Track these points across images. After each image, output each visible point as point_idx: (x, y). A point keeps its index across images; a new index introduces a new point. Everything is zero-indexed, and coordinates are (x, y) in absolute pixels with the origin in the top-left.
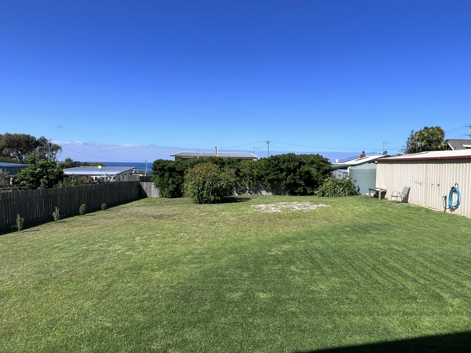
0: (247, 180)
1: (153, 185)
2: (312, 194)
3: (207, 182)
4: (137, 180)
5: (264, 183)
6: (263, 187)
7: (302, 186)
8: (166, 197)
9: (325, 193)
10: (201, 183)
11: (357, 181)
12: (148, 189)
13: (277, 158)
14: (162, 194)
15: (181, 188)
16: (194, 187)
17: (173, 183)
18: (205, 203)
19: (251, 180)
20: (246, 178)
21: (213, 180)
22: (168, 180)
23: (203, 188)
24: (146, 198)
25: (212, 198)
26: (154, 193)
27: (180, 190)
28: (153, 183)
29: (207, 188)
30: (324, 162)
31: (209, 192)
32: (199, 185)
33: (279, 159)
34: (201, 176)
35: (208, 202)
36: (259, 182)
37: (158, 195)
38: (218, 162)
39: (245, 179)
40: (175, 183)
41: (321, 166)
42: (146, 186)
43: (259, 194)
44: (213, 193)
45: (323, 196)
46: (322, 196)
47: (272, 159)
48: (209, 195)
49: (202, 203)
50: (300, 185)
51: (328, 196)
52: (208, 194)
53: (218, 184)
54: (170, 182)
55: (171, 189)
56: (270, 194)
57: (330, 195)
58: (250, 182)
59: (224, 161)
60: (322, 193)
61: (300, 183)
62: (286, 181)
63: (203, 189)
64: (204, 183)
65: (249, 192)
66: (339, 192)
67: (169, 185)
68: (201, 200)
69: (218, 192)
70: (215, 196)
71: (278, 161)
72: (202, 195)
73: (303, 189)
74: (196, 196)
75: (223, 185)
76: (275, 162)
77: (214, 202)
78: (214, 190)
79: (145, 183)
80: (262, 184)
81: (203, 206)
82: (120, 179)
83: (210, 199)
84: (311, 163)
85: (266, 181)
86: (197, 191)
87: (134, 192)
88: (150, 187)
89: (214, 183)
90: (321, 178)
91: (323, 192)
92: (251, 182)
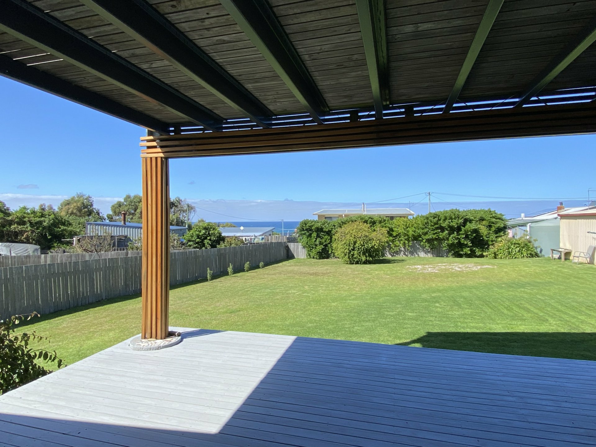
0: (401, 240)
1: (300, 245)
2: (482, 256)
3: (358, 242)
4: (285, 241)
5: (422, 243)
6: (420, 248)
7: (469, 247)
8: (313, 258)
9: (498, 255)
10: (352, 243)
11: (537, 240)
12: (295, 249)
13: (436, 215)
14: (309, 255)
15: (329, 249)
16: (345, 247)
17: (321, 243)
18: (356, 264)
19: (406, 240)
20: (400, 238)
21: (364, 240)
22: (315, 241)
23: (354, 248)
24: (294, 259)
25: (364, 258)
26: (301, 253)
27: (328, 251)
28: (300, 244)
29: (358, 249)
30: (496, 219)
31: (360, 253)
32: (349, 246)
33: (439, 216)
34: (351, 236)
35: (359, 263)
36: (416, 243)
37: (305, 257)
38: (367, 221)
39: (398, 239)
40: (323, 243)
41: (493, 223)
42: (293, 246)
43: (416, 256)
44: (364, 254)
45: (496, 258)
46: (493, 259)
47: (431, 217)
48: (360, 256)
49: (353, 264)
50: (466, 246)
51: (501, 258)
52: (359, 254)
53: (369, 244)
54: (317, 242)
55: (319, 250)
56: (430, 255)
57: (504, 257)
58: (404, 243)
59: (375, 220)
60: (493, 255)
61: (466, 243)
62: (448, 241)
63: (353, 250)
64: (355, 243)
65: (405, 254)
66: (515, 254)
67: (316, 245)
68: (353, 261)
69: (370, 252)
70: (366, 257)
71: (438, 219)
72: (353, 255)
73: (471, 250)
74: (347, 256)
75: (375, 245)
76: (434, 220)
77: (365, 263)
78: (365, 250)
79: (292, 244)
80: (420, 245)
81: (354, 266)
82: (268, 240)
83: (362, 259)
84: (480, 220)
85: (424, 242)
86: (348, 251)
87: (283, 253)
88: (298, 248)
89: (365, 243)
90: (493, 237)
91: (495, 253)
92: (407, 242)
